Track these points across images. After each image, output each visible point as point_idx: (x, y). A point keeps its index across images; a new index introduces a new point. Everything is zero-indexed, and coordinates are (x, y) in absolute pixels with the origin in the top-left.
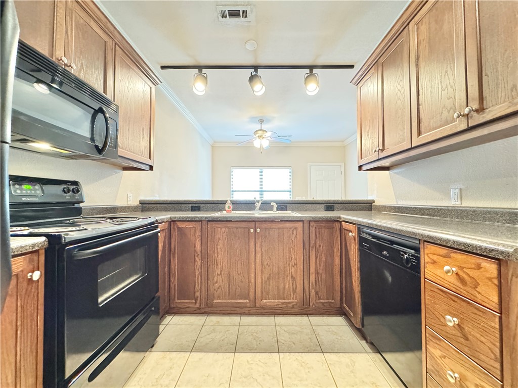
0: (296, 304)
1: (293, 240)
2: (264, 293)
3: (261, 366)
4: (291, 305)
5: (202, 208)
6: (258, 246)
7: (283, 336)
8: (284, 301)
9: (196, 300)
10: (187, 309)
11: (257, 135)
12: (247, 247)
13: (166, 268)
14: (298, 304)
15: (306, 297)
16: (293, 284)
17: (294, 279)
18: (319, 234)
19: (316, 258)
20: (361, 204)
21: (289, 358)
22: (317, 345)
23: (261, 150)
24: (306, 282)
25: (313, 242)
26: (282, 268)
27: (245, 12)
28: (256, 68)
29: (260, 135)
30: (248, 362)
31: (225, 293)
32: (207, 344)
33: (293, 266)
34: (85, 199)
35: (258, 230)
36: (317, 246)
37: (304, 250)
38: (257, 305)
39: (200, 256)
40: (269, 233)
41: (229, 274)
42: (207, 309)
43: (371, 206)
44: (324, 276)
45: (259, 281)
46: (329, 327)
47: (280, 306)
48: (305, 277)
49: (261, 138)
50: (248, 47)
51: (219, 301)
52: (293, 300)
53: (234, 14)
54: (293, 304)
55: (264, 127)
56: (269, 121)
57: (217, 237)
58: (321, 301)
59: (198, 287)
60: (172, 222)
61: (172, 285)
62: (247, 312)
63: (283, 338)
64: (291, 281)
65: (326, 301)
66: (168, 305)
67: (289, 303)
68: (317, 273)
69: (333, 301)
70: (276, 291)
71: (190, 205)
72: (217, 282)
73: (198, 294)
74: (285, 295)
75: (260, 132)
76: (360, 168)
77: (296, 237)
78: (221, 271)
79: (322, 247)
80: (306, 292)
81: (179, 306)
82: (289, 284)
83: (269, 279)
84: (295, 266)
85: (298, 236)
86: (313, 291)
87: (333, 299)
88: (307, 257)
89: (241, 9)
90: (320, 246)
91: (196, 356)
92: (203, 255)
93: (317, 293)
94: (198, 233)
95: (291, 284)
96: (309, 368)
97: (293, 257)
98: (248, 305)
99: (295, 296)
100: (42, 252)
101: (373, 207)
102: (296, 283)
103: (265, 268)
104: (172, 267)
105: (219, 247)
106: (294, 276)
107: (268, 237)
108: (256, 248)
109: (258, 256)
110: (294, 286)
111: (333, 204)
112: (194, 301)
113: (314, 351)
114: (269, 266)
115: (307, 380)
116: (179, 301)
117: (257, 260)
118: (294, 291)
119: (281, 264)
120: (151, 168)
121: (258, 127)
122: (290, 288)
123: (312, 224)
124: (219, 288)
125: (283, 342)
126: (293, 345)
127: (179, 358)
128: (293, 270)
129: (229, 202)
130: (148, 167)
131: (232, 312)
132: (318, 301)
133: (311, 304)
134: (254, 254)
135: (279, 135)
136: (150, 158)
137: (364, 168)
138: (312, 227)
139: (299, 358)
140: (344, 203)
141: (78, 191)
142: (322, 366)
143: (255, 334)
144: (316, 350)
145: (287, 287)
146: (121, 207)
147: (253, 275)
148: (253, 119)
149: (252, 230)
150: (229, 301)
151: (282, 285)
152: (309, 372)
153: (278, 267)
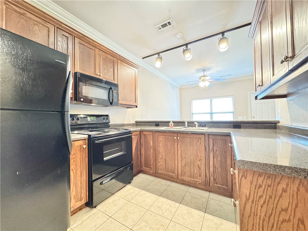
0: (201, 183)
1: (199, 145)
2: (183, 173)
3: (168, 206)
4: (198, 183)
5: (160, 125)
6: (179, 146)
7: (188, 198)
8: (194, 179)
9: (151, 169)
10: (149, 173)
11: (201, 79)
12: (174, 146)
13: (139, 152)
14: (202, 184)
15: (207, 180)
16: (199, 171)
17: (200, 168)
18: (216, 143)
19: (214, 158)
20: (265, 124)
21: (184, 207)
22: (204, 208)
23: (205, 89)
24: (207, 171)
25: (211, 148)
26: (192, 160)
27: (169, 23)
28: (186, 45)
29: (203, 79)
30: (163, 202)
31: (164, 168)
32: (150, 189)
33: (199, 161)
34: (110, 122)
35: (179, 138)
36: (215, 150)
37: (206, 152)
38: (179, 178)
39: (152, 148)
40: (185, 140)
41: (165, 158)
42: (156, 175)
43: (276, 125)
44: (219, 170)
45: (180, 165)
46: (219, 202)
47: (191, 182)
48: (207, 168)
49: (204, 81)
50: (178, 36)
51: (161, 172)
52: (199, 180)
53: (164, 26)
54: (199, 182)
55: (206, 73)
56: (209, 69)
57: (159, 140)
58: (218, 185)
59: (152, 163)
60: (141, 132)
61: (142, 160)
62: (175, 181)
63: (187, 198)
64: (198, 169)
65: (221, 186)
66: (140, 168)
67: (197, 181)
68: (214, 167)
69: (226, 187)
70: (190, 173)
71: (155, 123)
72: (160, 162)
73: (152, 166)
74: (195, 176)
75: (203, 77)
76: (256, 98)
77: (200, 143)
78: (162, 157)
79: (218, 152)
80: (207, 177)
81: (145, 170)
82: (197, 171)
83: (185, 165)
84: (200, 161)
85: (202, 143)
86: (212, 178)
87: (226, 186)
88: (208, 156)
89: (166, 22)
90: (216, 151)
91: (143, 192)
92: (154, 148)
93: (215, 180)
94: (151, 137)
95: (198, 170)
96: (191, 216)
97: (199, 155)
98: (175, 177)
99: (200, 178)
100: (87, 140)
101: (277, 127)
102: (201, 170)
103: (183, 159)
104: (142, 152)
105: (160, 145)
106: (200, 166)
107: (184, 142)
108: (178, 148)
109: (179, 152)
110: (200, 173)
111: (240, 124)
112: (150, 169)
113: (200, 210)
114: (185, 158)
115: (186, 220)
116: (145, 168)
117: (179, 154)
118: (200, 176)
119: (192, 158)
120: (137, 107)
121: (202, 74)
122: (197, 172)
123: (210, 136)
124: (161, 165)
125: (185, 199)
126: (190, 203)
127: (137, 190)
128: (199, 163)
129: (171, 122)
130: (135, 106)
131: (168, 179)
132: (216, 185)
133: (211, 186)
134: (177, 150)
135: (221, 76)
136: (135, 103)
137: (259, 97)
138: (211, 138)
139: (189, 210)
140: (249, 123)
141: (108, 119)
142: (200, 218)
143: (173, 192)
144: (202, 210)
145: (196, 172)
146: (126, 124)
147: (176, 162)
148: (198, 70)
149: (175, 138)
150: (166, 173)
151: (193, 170)
152: (190, 217)
153: (190, 159)
